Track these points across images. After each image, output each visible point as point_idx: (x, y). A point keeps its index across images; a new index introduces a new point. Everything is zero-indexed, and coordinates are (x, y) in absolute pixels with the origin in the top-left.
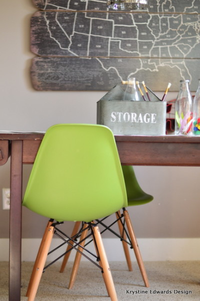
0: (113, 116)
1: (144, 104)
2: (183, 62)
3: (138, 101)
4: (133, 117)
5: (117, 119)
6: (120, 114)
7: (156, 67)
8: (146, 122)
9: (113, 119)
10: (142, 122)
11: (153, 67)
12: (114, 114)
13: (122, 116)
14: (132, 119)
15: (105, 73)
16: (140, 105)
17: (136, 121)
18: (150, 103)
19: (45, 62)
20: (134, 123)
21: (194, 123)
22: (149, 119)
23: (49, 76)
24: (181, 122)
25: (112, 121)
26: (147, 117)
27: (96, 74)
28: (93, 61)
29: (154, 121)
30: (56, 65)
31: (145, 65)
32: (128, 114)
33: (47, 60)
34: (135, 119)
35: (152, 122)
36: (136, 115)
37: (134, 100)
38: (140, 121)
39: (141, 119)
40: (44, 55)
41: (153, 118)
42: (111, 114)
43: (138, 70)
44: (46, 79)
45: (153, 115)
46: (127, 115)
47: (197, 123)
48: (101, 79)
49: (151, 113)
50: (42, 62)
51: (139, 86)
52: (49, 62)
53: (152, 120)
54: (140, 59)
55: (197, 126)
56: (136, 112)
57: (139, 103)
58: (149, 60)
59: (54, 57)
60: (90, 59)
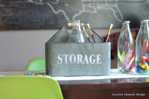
0: (59, 58)
1: (89, 45)
2: (116, 5)
3: (83, 43)
4: (79, 58)
5: (64, 60)
6: (66, 55)
7: (95, 9)
8: (91, 63)
9: (60, 61)
10: (88, 63)
11: (92, 9)
12: (60, 56)
13: (68, 58)
14: (78, 61)
15: (55, 15)
16: (85, 46)
17: (82, 62)
18: (95, 44)
19: (7, 8)
20: (80, 64)
21: (137, 62)
22: (94, 60)
23: (11, 19)
24: (124, 60)
25: (58, 63)
26: (93, 58)
27: (48, 16)
28: (46, 6)
29: (99, 62)
30: (15, 10)
31: (87, 8)
32: (74, 55)
33: (8, 6)
34: (81, 61)
35: (98, 63)
36: (81, 56)
37: (79, 42)
38: (86, 62)
39: (87, 60)
40: (6, 2)
41: (98, 59)
42: (57, 57)
43: (81, 12)
44: (8, 21)
45: (98, 56)
46: (73, 57)
47: (140, 62)
48: (52, 20)
49: (96, 54)
50: (4, 7)
51: (84, 28)
52: (10, 7)
53: (98, 61)
54: (82, 4)
55: (140, 64)
56: (82, 53)
57: (85, 44)
58: (89, 4)
59: (14, 4)
60: (43, 4)
